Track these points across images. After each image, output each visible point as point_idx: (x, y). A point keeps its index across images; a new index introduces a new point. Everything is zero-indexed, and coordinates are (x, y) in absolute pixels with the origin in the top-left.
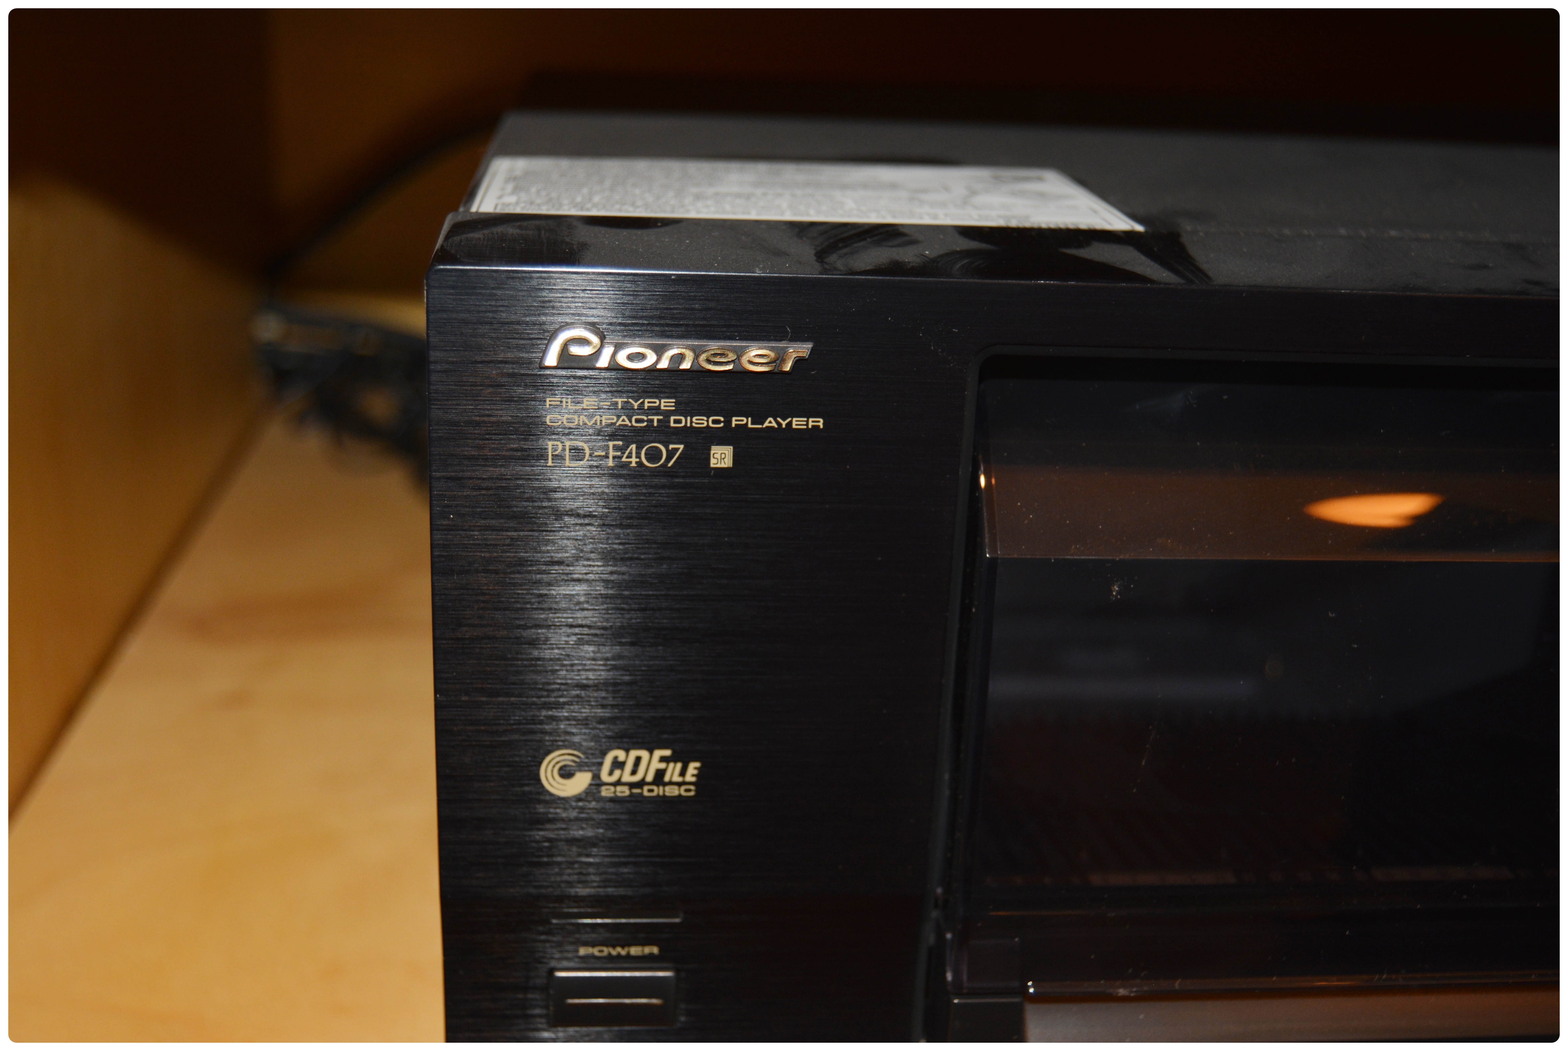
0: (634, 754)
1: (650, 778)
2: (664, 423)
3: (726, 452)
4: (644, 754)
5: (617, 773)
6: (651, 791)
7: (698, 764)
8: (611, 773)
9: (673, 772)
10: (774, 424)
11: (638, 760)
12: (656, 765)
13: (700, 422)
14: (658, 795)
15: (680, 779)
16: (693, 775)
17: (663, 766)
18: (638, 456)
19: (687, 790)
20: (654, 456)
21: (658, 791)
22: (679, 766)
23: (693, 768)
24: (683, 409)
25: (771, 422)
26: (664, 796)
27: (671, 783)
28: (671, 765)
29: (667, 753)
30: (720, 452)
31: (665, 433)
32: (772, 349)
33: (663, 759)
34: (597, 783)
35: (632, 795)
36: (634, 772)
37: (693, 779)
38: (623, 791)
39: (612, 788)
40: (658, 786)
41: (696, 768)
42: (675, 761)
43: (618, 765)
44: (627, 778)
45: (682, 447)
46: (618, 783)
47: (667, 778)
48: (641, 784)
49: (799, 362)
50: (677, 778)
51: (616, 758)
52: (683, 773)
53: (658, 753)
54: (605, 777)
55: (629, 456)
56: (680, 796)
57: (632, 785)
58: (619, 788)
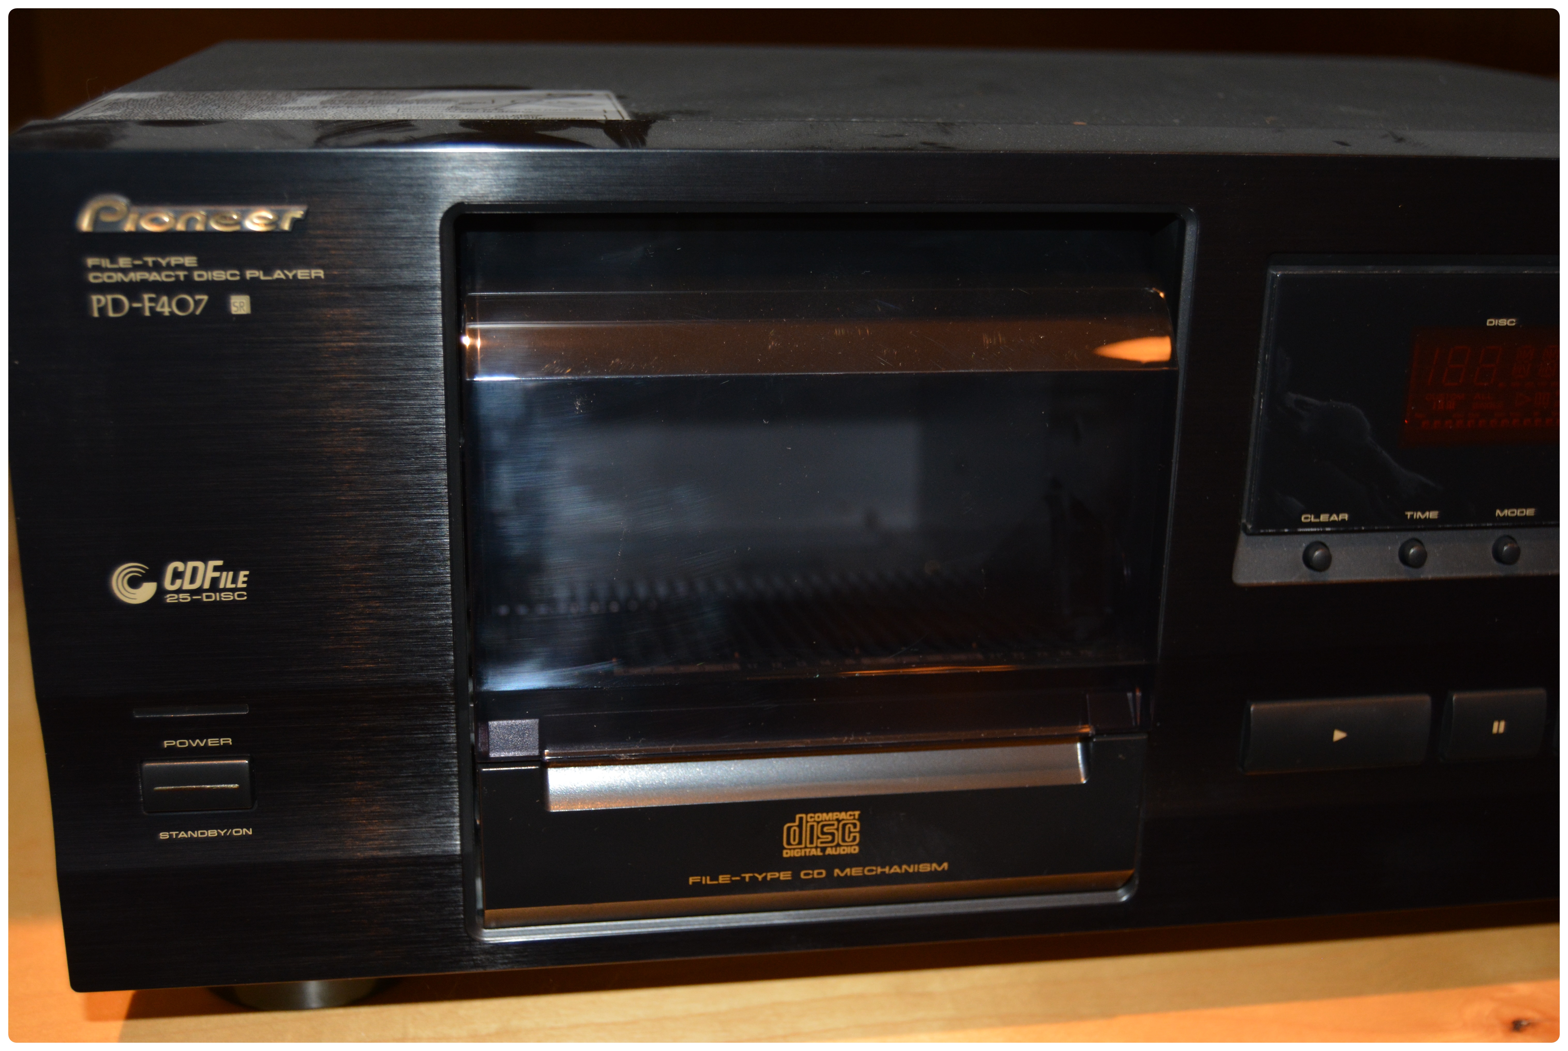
0: (191, 564)
1: (207, 586)
2: (188, 278)
3: (244, 301)
4: (200, 564)
5: (178, 582)
6: (208, 597)
7: (247, 573)
8: (173, 583)
9: (226, 579)
10: (283, 276)
11: (195, 570)
12: (211, 574)
13: (219, 275)
14: (215, 601)
15: (233, 586)
16: (244, 582)
17: (217, 574)
18: (170, 306)
19: (239, 596)
20: (182, 304)
21: (215, 597)
22: (231, 574)
23: (243, 575)
24: (204, 265)
25: (278, 274)
26: (221, 601)
27: (225, 590)
28: (225, 574)
29: (220, 563)
30: (238, 301)
31: (190, 286)
32: (272, 211)
33: (216, 569)
34: (161, 592)
35: (192, 600)
36: (192, 581)
37: (245, 586)
38: (185, 598)
39: (176, 596)
40: (215, 592)
41: (245, 576)
42: (228, 570)
43: (177, 575)
44: (187, 586)
45: (205, 298)
46: (179, 591)
47: (222, 586)
48: (200, 591)
49: (295, 222)
50: (230, 585)
51: (175, 569)
52: (234, 581)
53: (212, 564)
54: (168, 586)
55: (163, 306)
56: (234, 600)
57: (192, 592)
58: (181, 596)
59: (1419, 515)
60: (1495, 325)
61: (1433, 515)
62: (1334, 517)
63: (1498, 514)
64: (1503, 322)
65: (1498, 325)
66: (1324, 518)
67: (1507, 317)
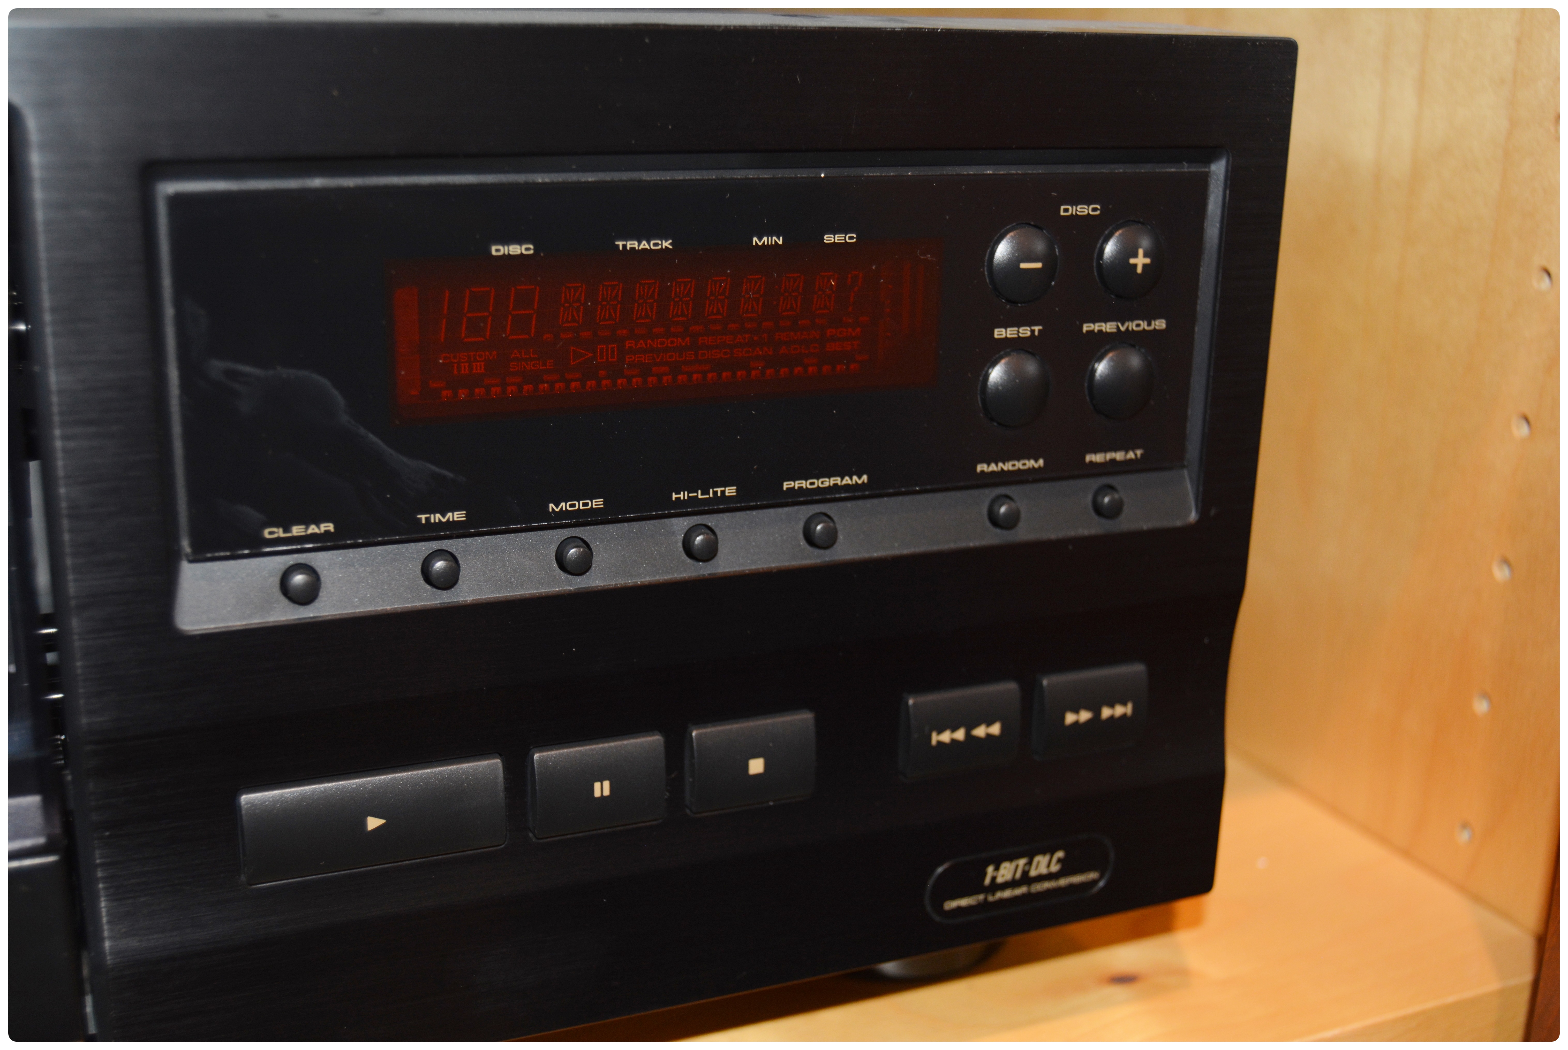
59: (437, 517)
60: (504, 254)
61: (458, 516)
62: (313, 529)
63: (553, 508)
64: (515, 249)
65: (509, 254)
66: (297, 530)
67: (520, 242)
